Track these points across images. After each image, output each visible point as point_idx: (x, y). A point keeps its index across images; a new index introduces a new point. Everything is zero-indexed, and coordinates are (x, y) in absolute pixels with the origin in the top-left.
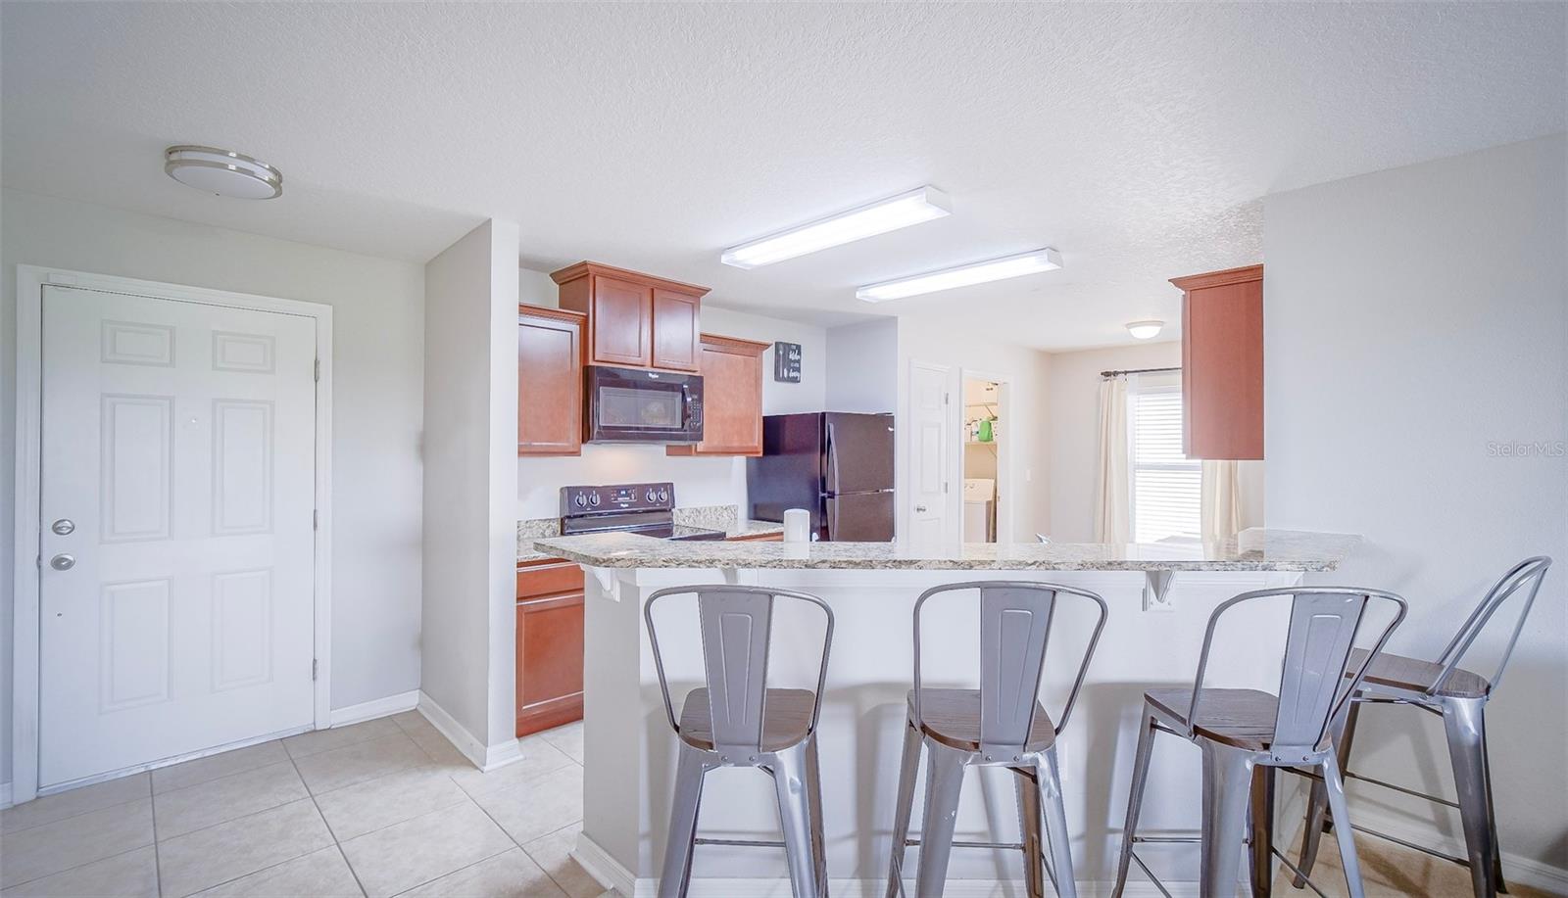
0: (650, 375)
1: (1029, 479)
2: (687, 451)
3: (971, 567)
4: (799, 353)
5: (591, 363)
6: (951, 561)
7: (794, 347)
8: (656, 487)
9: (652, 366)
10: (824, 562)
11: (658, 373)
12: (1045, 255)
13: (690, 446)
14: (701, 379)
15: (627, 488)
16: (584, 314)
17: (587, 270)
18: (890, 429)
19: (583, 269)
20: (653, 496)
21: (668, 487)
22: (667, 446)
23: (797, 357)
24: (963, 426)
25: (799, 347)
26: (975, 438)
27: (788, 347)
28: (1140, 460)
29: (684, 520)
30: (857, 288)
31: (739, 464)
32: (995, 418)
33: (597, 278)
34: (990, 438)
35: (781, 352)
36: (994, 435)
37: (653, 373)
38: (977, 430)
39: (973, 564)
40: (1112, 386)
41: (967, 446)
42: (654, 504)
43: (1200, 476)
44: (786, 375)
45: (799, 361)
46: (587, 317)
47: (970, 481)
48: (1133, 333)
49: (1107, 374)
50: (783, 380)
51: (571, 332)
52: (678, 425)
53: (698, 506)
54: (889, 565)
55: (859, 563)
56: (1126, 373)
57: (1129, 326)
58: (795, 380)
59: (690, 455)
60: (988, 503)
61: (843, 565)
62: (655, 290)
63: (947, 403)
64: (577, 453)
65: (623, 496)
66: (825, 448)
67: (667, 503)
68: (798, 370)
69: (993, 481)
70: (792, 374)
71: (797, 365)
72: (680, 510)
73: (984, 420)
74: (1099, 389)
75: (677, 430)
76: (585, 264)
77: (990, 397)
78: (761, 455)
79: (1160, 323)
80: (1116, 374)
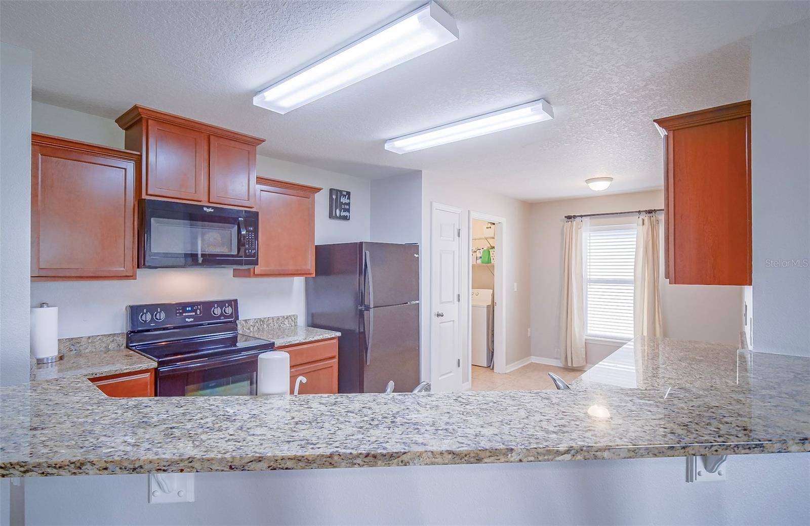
0: (205, 209)
1: (516, 290)
2: (248, 274)
3: (479, 460)
4: (349, 198)
5: (144, 196)
6: (450, 452)
7: (345, 193)
8: (221, 304)
9: (209, 202)
10: (260, 460)
11: (213, 208)
12: (540, 105)
13: (249, 269)
14: (257, 214)
15: (193, 305)
16: (139, 153)
17: (139, 114)
18: (417, 256)
19: (136, 113)
20: (218, 311)
21: (234, 303)
22: (234, 269)
23: (347, 201)
24: (471, 253)
25: (348, 193)
26: (479, 261)
27: (339, 193)
28: (591, 277)
29: (249, 329)
30: (386, 141)
31: (299, 282)
32: (493, 248)
33: (150, 122)
34: (489, 261)
35: (334, 197)
36: (492, 259)
37: (208, 207)
38: (480, 256)
39: (482, 455)
40: (572, 226)
41: (473, 266)
42: (218, 318)
43: (633, 288)
44: (338, 215)
45: (349, 204)
46: (141, 156)
47: (476, 291)
48: (590, 187)
49: (569, 217)
50: (336, 217)
51: (125, 169)
52: (235, 252)
53: (262, 316)
54: (359, 461)
55: (314, 461)
56: (582, 216)
57: (588, 181)
58: (346, 218)
59: (249, 276)
60: (488, 307)
61: (289, 464)
62: (212, 138)
63: (459, 236)
64: (133, 277)
65: (189, 311)
66: (363, 272)
67: (231, 316)
68: (348, 210)
69: (492, 290)
70: (343, 214)
71: (348, 207)
72: (246, 321)
73: (485, 249)
74: (563, 227)
75: (233, 256)
76: (136, 108)
77: (489, 233)
78: (314, 276)
79: (611, 179)
80: (575, 217)
